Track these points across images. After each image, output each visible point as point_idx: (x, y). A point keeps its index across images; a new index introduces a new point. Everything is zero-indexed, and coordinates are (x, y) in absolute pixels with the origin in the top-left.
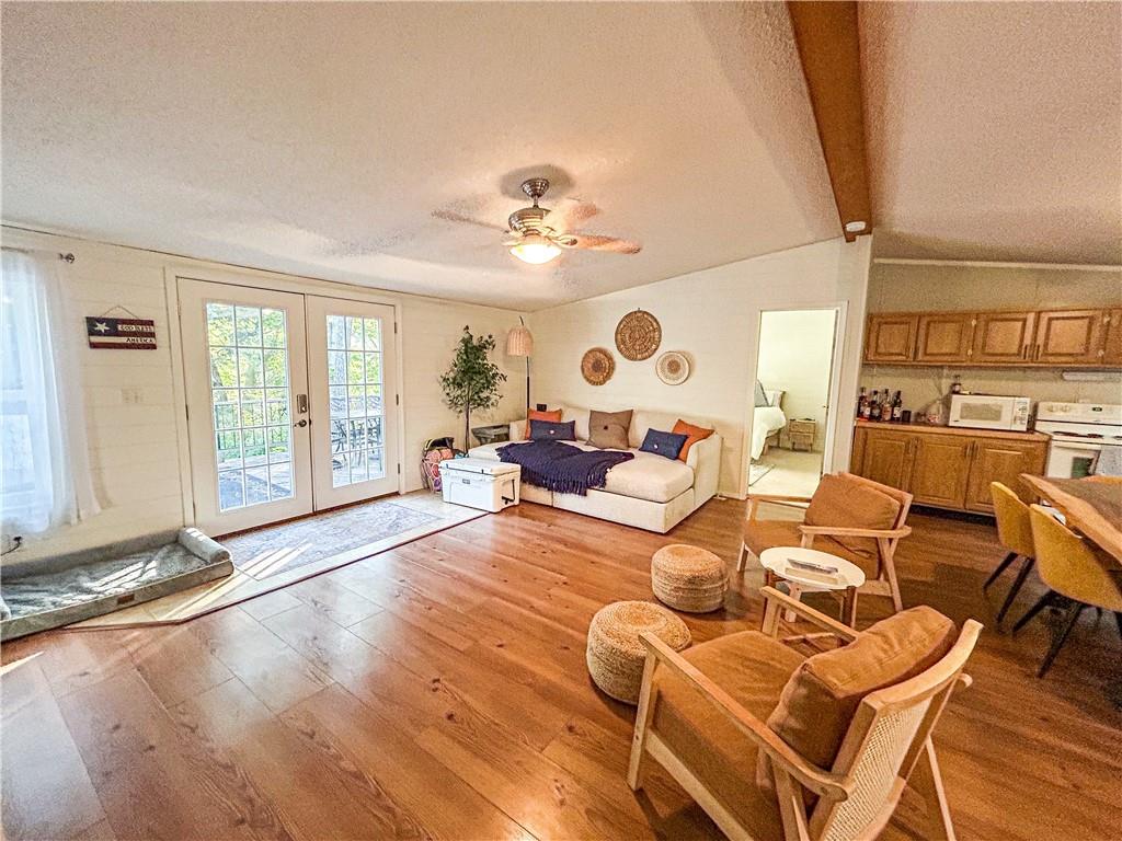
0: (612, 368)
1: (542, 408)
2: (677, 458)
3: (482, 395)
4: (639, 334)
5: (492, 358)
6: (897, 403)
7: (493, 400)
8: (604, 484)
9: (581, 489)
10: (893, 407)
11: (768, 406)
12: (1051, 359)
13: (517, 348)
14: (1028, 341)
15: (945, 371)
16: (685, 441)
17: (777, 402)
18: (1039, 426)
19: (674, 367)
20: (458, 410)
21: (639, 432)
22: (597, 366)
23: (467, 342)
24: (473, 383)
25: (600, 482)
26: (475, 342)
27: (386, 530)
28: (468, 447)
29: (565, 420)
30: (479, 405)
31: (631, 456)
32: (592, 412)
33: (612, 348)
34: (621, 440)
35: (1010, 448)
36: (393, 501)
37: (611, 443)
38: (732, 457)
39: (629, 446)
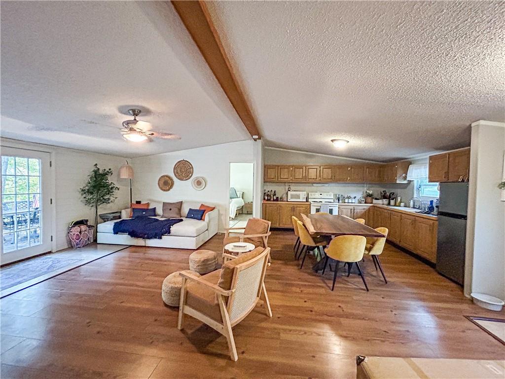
0: (173, 184)
1: (138, 202)
2: (201, 219)
3: (105, 197)
4: (184, 170)
5: (110, 179)
6: (275, 195)
7: (112, 200)
8: (169, 233)
9: (159, 236)
10: (273, 196)
11: (238, 198)
12: (310, 180)
13: (125, 175)
14: (304, 175)
15: (286, 184)
16: (204, 213)
17: (241, 196)
18: (310, 200)
19: (199, 183)
20: (91, 205)
21: (185, 210)
22: (166, 183)
23: (96, 172)
24: (100, 192)
25: (168, 232)
26: (101, 172)
27: (46, 270)
28: (97, 224)
29: (151, 207)
30: (104, 202)
31: (182, 220)
32: (164, 203)
33: (172, 175)
34: (177, 214)
35: (302, 207)
36: (48, 256)
37: (173, 215)
38: (222, 218)
39: (181, 217)
